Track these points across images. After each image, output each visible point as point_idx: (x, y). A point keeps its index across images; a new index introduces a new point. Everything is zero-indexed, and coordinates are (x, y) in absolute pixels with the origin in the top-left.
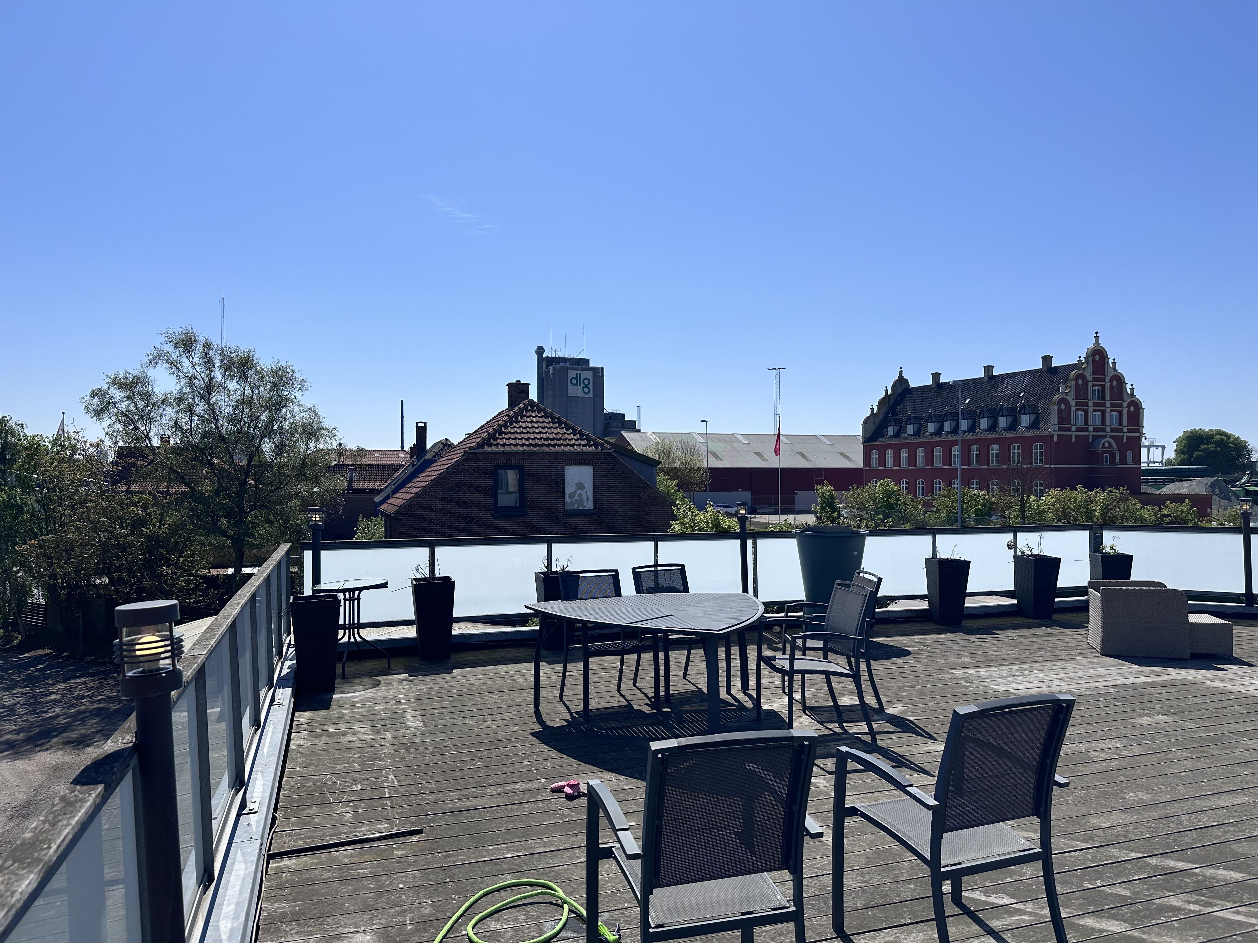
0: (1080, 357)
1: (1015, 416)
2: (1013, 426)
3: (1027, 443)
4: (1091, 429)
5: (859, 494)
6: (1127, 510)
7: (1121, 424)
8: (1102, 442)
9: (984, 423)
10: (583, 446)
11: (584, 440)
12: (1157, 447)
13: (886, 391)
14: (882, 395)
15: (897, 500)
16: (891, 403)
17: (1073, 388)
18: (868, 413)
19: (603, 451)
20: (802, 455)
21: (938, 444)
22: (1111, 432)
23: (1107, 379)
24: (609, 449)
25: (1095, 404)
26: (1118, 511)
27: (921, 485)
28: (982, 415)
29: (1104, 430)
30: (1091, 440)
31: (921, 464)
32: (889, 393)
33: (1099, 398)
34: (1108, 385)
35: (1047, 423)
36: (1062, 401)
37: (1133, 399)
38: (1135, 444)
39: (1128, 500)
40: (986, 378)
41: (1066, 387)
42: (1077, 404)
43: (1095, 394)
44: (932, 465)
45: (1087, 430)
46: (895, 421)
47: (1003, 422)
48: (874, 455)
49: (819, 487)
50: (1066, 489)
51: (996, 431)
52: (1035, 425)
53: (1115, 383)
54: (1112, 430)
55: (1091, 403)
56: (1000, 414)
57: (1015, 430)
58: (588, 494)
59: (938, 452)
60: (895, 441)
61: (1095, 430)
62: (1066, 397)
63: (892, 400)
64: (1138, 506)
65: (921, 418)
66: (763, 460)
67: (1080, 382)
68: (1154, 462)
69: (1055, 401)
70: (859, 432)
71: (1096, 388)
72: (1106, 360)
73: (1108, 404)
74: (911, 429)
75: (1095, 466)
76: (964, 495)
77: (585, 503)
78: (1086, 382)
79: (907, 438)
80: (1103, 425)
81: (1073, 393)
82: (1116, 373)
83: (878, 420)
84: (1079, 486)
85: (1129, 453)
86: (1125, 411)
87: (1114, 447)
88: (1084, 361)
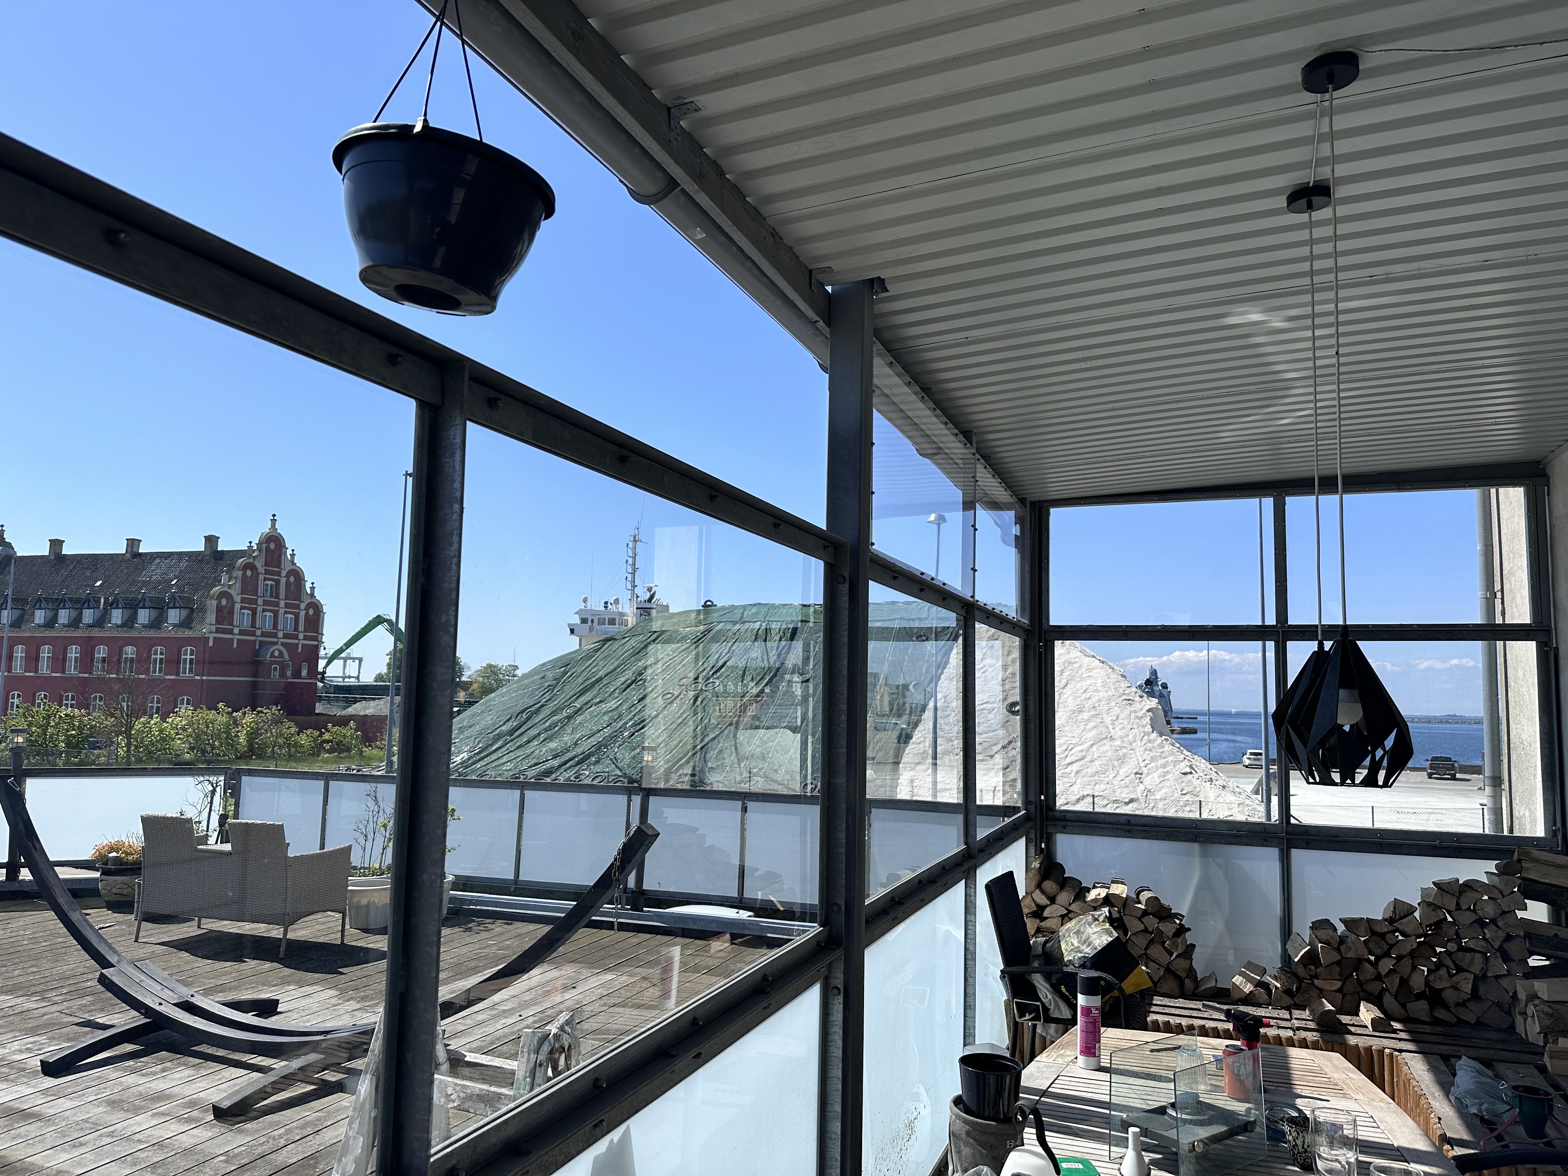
0: (250, 542)
1: (161, 609)
6: (280, 735)
8: (271, 650)
17: (239, 580)
21: (47, 641)
23: (284, 573)
25: (265, 603)
28: (115, 604)
30: (257, 647)
33: (271, 596)
35: (203, 620)
36: (223, 594)
37: (313, 600)
38: (312, 654)
39: (282, 723)
40: (128, 556)
41: (230, 578)
42: (243, 600)
43: (267, 590)
45: (253, 634)
47: (144, 616)
51: (132, 627)
52: (186, 623)
53: (292, 579)
54: (286, 636)
55: (260, 601)
56: (141, 605)
57: (159, 629)
65: (24, 602)
67: (249, 573)
69: (214, 595)
71: (269, 582)
73: (282, 604)
75: (261, 679)
78: (256, 574)
81: (238, 585)
82: (294, 567)
84: (220, 705)
85: (305, 665)
86: (303, 613)
87: (286, 656)
88: (255, 548)
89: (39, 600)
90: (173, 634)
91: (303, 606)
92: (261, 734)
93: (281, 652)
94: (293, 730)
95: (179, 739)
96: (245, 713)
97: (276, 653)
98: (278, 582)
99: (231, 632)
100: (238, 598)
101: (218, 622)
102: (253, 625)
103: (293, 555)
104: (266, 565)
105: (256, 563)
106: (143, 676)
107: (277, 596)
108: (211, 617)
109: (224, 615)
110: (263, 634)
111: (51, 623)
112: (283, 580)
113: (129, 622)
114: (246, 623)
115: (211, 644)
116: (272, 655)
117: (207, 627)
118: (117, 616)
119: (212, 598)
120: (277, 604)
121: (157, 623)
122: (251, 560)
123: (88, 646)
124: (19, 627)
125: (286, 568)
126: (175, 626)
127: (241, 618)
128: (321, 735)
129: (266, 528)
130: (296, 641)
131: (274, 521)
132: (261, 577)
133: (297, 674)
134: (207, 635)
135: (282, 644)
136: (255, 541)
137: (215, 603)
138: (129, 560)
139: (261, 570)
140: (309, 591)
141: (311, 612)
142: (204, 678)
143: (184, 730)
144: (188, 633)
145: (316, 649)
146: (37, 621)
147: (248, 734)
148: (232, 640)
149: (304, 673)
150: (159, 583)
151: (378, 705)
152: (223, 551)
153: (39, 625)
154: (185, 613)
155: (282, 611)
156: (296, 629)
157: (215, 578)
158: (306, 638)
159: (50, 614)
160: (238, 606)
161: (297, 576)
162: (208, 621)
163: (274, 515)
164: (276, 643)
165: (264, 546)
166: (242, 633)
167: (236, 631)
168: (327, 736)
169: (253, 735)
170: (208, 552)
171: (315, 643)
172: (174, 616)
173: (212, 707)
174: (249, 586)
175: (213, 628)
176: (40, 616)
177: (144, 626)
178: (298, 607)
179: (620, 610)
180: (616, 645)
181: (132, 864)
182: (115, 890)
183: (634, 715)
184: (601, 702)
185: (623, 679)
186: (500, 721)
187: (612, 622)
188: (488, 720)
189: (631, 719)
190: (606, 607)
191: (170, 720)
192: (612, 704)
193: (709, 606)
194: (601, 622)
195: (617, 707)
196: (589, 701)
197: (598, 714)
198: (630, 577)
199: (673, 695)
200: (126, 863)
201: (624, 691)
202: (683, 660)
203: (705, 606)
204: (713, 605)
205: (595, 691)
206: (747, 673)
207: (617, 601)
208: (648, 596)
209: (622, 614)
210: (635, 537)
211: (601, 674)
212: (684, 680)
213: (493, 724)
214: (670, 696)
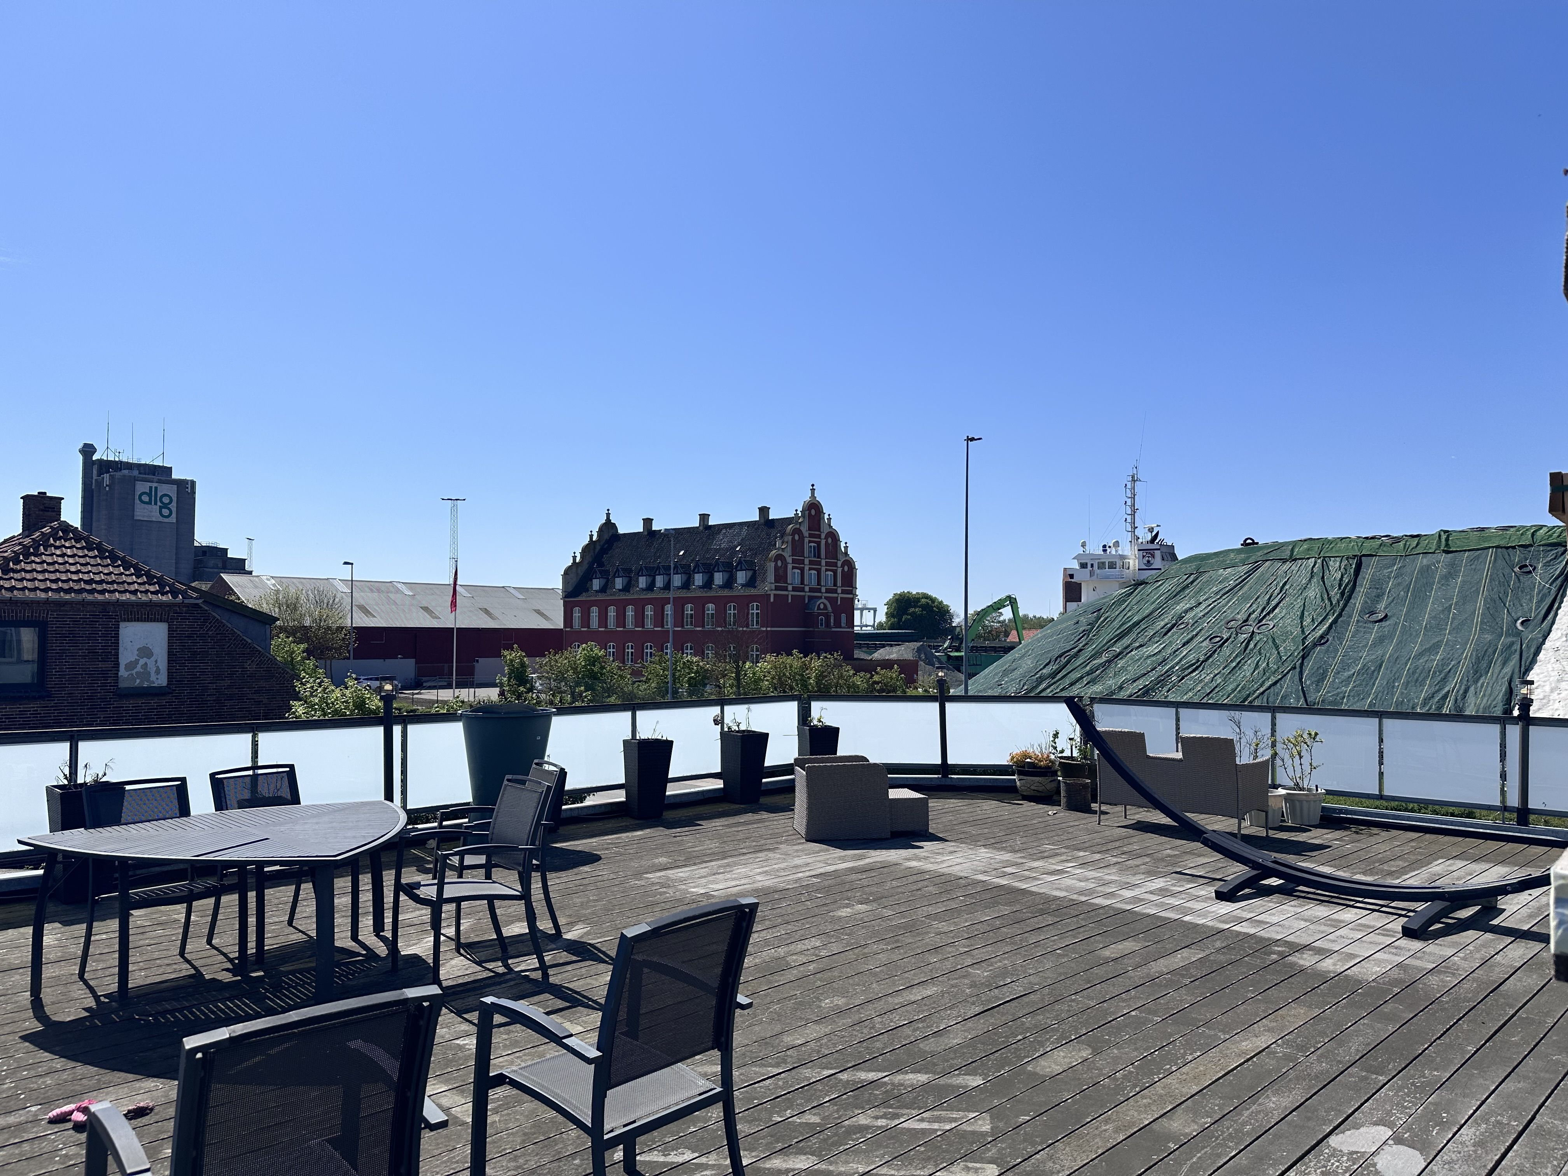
0: (796, 510)
1: (731, 572)
2: (729, 583)
3: (743, 603)
4: (807, 589)
5: (556, 661)
6: (841, 677)
7: (835, 585)
8: (818, 603)
9: (698, 579)
10: (152, 593)
11: (154, 584)
12: (869, 609)
13: (591, 536)
14: (586, 541)
15: (602, 668)
16: (597, 551)
17: (790, 543)
18: (570, 562)
19: (186, 601)
20: (486, 611)
21: (650, 601)
22: (826, 592)
23: (823, 536)
24: (196, 598)
25: (811, 562)
26: (833, 678)
27: (630, 650)
28: (697, 569)
29: (819, 591)
30: (807, 601)
31: (630, 625)
32: (595, 538)
33: (815, 556)
34: (823, 542)
35: (764, 580)
36: (779, 557)
37: (847, 558)
38: (848, 607)
39: (842, 666)
40: (701, 528)
41: (783, 543)
42: (794, 561)
43: (811, 552)
44: (643, 627)
45: (803, 590)
46: (601, 573)
47: (719, 578)
48: (577, 613)
49: (506, 653)
50: (782, 655)
51: (711, 588)
52: (751, 583)
53: (830, 540)
54: (828, 591)
55: (807, 561)
56: (716, 569)
57: (731, 588)
58: (159, 664)
59: (649, 611)
60: (601, 597)
61: (811, 590)
62: (783, 553)
63: (598, 548)
64: (852, 672)
65: (631, 571)
66: (433, 618)
67: (797, 537)
68: (867, 626)
69: (772, 558)
70: (558, 584)
71: (812, 544)
72: (822, 515)
73: (823, 562)
74: (619, 583)
75: (811, 629)
76: (676, 661)
77: (153, 677)
78: (802, 537)
79: (614, 594)
80: (818, 585)
81: (789, 549)
82: (831, 530)
83: (581, 571)
84: (794, 651)
85: (843, 616)
86: (840, 570)
87: (830, 609)
88: (800, 515)
89: (641, 569)
90: (742, 593)
91: (839, 564)
93: (825, 605)
96: (813, 659)
97: (822, 606)
98: (819, 543)
99: (786, 589)
100: (789, 560)
101: (776, 581)
102: (802, 582)
103: (829, 519)
104: (809, 530)
105: (802, 528)
107: (819, 557)
108: (771, 577)
109: (781, 577)
111: (651, 587)
113: (708, 584)
114: (797, 580)
115: (772, 600)
116: (819, 608)
117: (768, 586)
119: (770, 560)
120: (819, 563)
122: (798, 526)
123: (679, 604)
124: (629, 591)
125: (825, 530)
126: (743, 585)
127: (793, 576)
130: (835, 595)
131: (813, 490)
132: (806, 540)
133: (838, 624)
134: (769, 592)
135: (826, 598)
136: (800, 509)
137: (773, 564)
138: (703, 532)
139: (806, 534)
141: (846, 568)
142: (769, 629)
144: (753, 592)
145: (852, 601)
146: (641, 586)
147: (816, 677)
148: (788, 595)
149: (843, 623)
150: (727, 550)
152: (773, 520)
153: (642, 589)
154: (750, 573)
155: (823, 569)
157: (770, 543)
158: (843, 592)
159: (650, 579)
160: (790, 566)
161: (833, 536)
162: (768, 580)
164: (821, 598)
165: (807, 512)
166: (794, 589)
167: (790, 588)
168: (876, 678)
169: (820, 677)
170: (762, 521)
171: (851, 596)
172: (741, 577)
174: (797, 548)
175: (773, 586)
176: (642, 582)
177: (720, 587)
178: (835, 565)
179: (1120, 553)
180: (1149, 589)
181: (1043, 768)
182: (1032, 787)
183: (1181, 660)
184: (1141, 646)
185: (1162, 623)
187: (1112, 566)
189: (1177, 663)
190: (1105, 551)
192: (1153, 649)
193: (1249, 544)
194: (1101, 566)
195: (1160, 651)
197: (1141, 658)
198: (1129, 518)
199: (1223, 638)
201: (1166, 634)
202: (1228, 602)
203: (1245, 544)
204: (1254, 543)
205: (1133, 635)
206: (1306, 613)
207: (1117, 544)
208: (1149, 537)
209: (1123, 557)
210: (1133, 477)
211: (1135, 619)
212: (1232, 623)
214: (1218, 639)
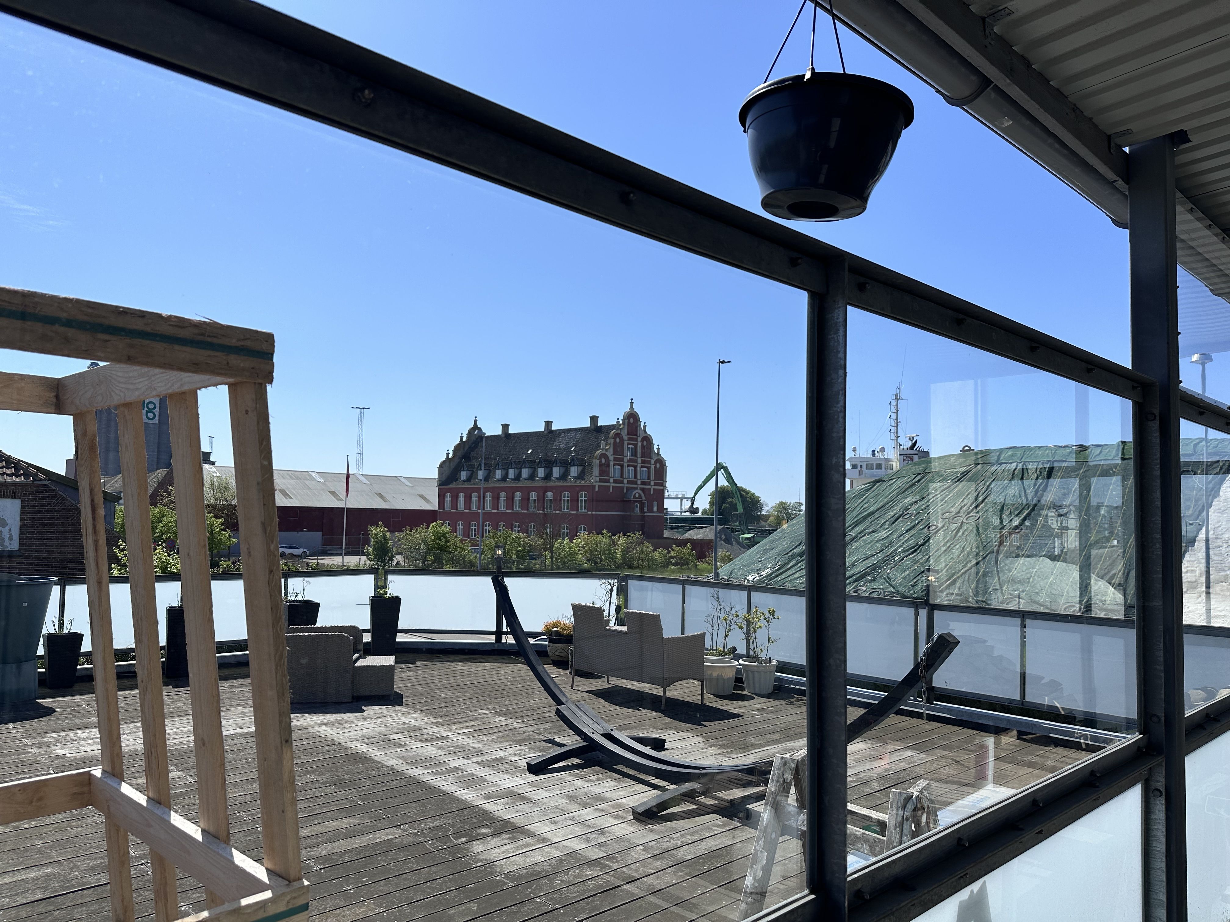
0: (618, 419)
1: (567, 467)
3: (558, 491)
4: (625, 481)
8: (634, 493)
12: (687, 499)
13: (462, 438)
14: (458, 441)
15: (447, 541)
16: (466, 449)
18: (444, 458)
19: (36, 482)
20: (381, 496)
21: (503, 489)
22: (641, 484)
23: (640, 439)
24: (45, 480)
25: (629, 461)
28: (540, 465)
29: (636, 483)
30: (625, 491)
33: (632, 456)
35: (591, 474)
36: (603, 456)
37: (659, 457)
38: (660, 496)
40: (546, 432)
41: (606, 446)
42: (615, 459)
43: (629, 452)
44: (498, 509)
45: (622, 482)
46: (467, 467)
47: (556, 472)
48: (448, 499)
51: (550, 480)
52: (581, 476)
53: (645, 443)
55: (626, 459)
56: (554, 465)
57: (566, 480)
58: (13, 532)
59: (503, 497)
60: (467, 485)
62: (606, 453)
65: (490, 465)
66: (338, 500)
67: (618, 440)
69: (598, 456)
71: (630, 446)
72: (639, 423)
73: (639, 460)
74: (481, 474)
75: (628, 514)
78: (622, 440)
79: (477, 483)
81: (611, 450)
82: (646, 435)
83: (453, 464)
84: (604, 531)
85: (655, 503)
86: (653, 467)
87: (644, 498)
88: (621, 422)
89: (498, 464)
90: (574, 484)
91: (653, 462)
92: (630, 552)
93: (640, 495)
94: (651, 548)
95: (581, 554)
96: (619, 537)
97: (637, 495)
98: (636, 445)
99: (608, 481)
100: (612, 458)
101: (600, 475)
102: (622, 476)
103: (645, 426)
104: (628, 434)
105: (622, 433)
106: (558, 512)
107: (636, 456)
108: (596, 471)
109: (604, 470)
110: (629, 482)
111: (504, 478)
112: (639, 444)
113: (548, 477)
114: (618, 475)
115: (597, 489)
116: (634, 497)
117: (593, 479)
118: (541, 472)
119: (596, 458)
120: (636, 461)
121: (564, 476)
122: (619, 432)
123: (526, 492)
124: (488, 481)
125: (641, 435)
126: (575, 478)
127: (614, 471)
128: (669, 552)
129: (627, 409)
130: (649, 487)
131: (632, 403)
132: (626, 443)
133: (651, 510)
134: (594, 484)
135: (641, 489)
136: (621, 418)
137: (598, 462)
138: (547, 435)
139: (625, 438)
140: (656, 451)
141: (658, 465)
142: (594, 513)
143: (584, 548)
144: (582, 483)
145: (663, 492)
146: (497, 477)
147: (622, 551)
148: (609, 486)
149: (655, 509)
150: (565, 449)
151: (705, 532)
152: (601, 426)
153: (498, 480)
154: (580, 468)
155: (639, 465)
156: (649, 478)
157: (597, 444)
158: (655, 484)
159: (504, 472)
160: (612, 463)
161: (648, 440)
162: (594, 474)
163: (632, 399)
164: (636, 488)
165: (627, 421)
166: (615, 481)
167: (612, 480)
168: (672, 554)
169: (625, 552)
170: (593, 427)
171: (662, 488)
172: (574, 471)
173: (600, 533)
174: (618, 449)
175: (598, 479)
176: (498, 474)
177: (557, 479)
178: (650, 463)
179: (886, 457)
180: (885, 485)
181: (565, 636)
182: (557, 653)
183: (903, 543)
184: (873, 532)
185: (892, 514)
186: (793, 545)
187: (879, 466)
188: (784, 544)
189: (900, 546)
190: (873, 455)
191: (574, 541)
192: (883, 534)
193: (967, 450)
194: (869, 467)
195: (888, 536)
196: (862, 531)
197: (871, 542)
198: (893, 429)
199: (937, 527)
200: (562, 636)
201: (894, 523)
202: (945, 498)
203: (963, 450)
204: (970, 450)
205: (867, 523)
206: (1005, 508)
207: (882, 450)
208: (910, 444)
209: (887, 460)
210: (896, 396)
211: (872, 509)
212: (947, 514)
213: (788, 548)
214: (934, 527)
